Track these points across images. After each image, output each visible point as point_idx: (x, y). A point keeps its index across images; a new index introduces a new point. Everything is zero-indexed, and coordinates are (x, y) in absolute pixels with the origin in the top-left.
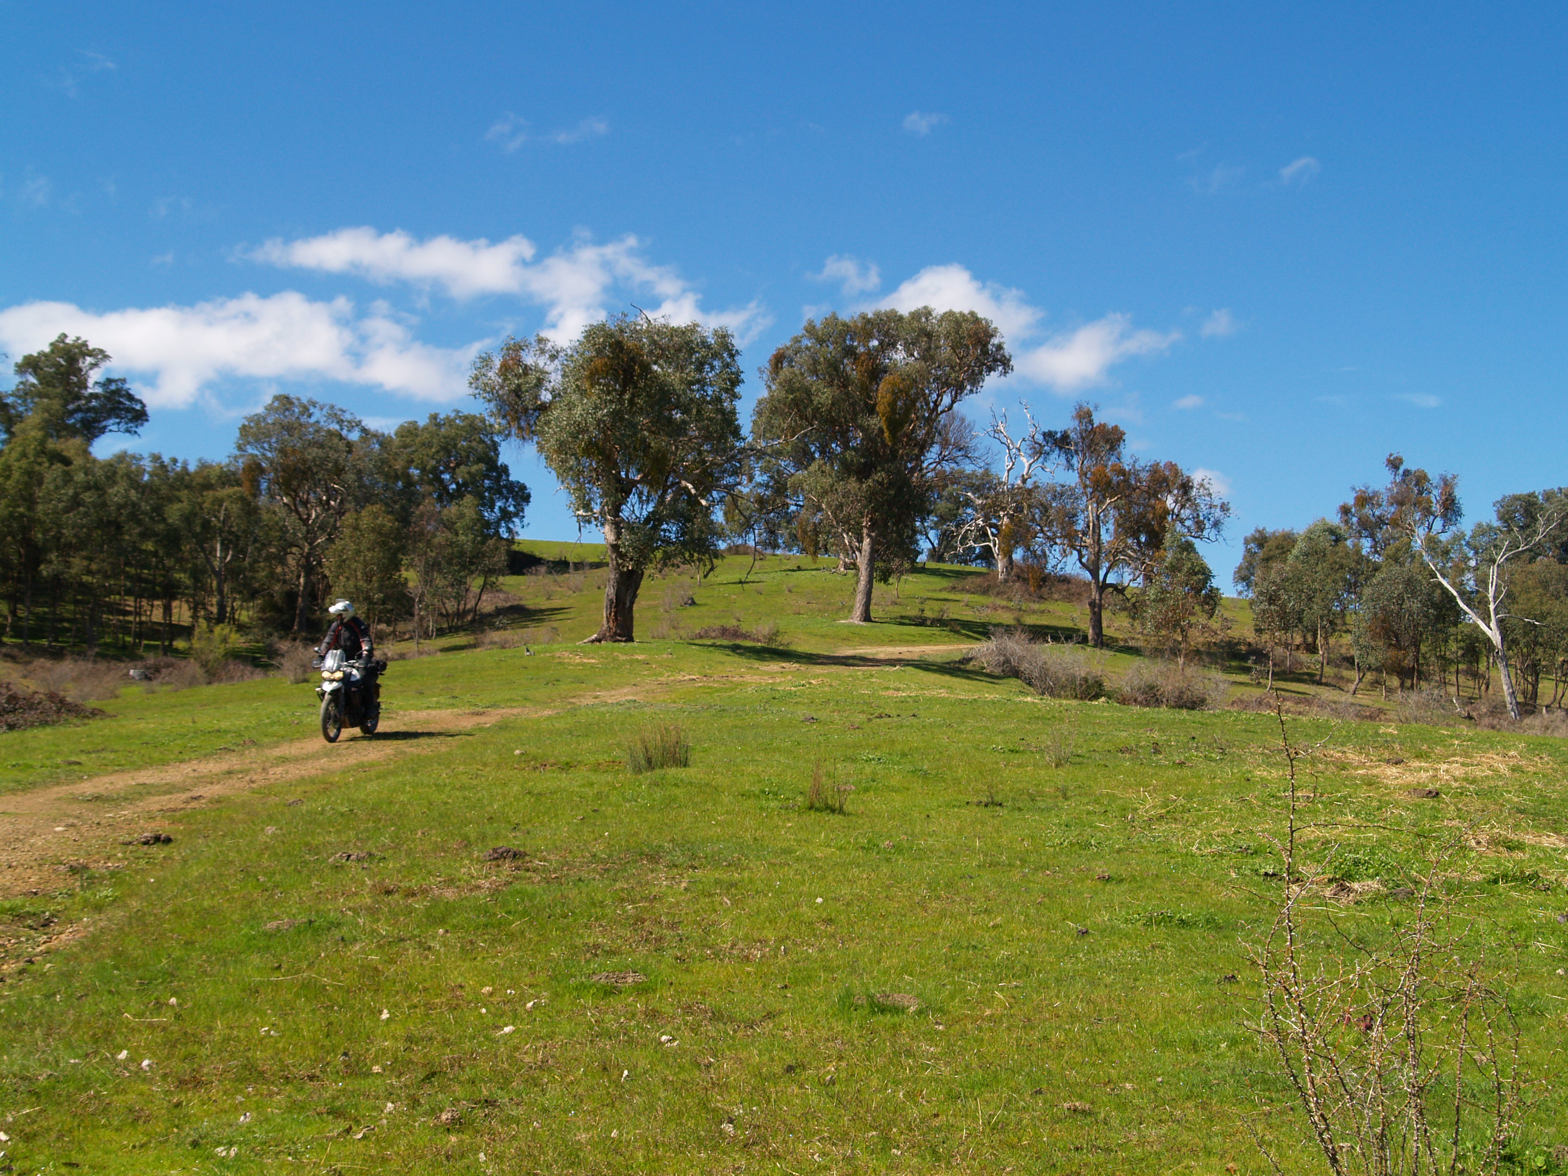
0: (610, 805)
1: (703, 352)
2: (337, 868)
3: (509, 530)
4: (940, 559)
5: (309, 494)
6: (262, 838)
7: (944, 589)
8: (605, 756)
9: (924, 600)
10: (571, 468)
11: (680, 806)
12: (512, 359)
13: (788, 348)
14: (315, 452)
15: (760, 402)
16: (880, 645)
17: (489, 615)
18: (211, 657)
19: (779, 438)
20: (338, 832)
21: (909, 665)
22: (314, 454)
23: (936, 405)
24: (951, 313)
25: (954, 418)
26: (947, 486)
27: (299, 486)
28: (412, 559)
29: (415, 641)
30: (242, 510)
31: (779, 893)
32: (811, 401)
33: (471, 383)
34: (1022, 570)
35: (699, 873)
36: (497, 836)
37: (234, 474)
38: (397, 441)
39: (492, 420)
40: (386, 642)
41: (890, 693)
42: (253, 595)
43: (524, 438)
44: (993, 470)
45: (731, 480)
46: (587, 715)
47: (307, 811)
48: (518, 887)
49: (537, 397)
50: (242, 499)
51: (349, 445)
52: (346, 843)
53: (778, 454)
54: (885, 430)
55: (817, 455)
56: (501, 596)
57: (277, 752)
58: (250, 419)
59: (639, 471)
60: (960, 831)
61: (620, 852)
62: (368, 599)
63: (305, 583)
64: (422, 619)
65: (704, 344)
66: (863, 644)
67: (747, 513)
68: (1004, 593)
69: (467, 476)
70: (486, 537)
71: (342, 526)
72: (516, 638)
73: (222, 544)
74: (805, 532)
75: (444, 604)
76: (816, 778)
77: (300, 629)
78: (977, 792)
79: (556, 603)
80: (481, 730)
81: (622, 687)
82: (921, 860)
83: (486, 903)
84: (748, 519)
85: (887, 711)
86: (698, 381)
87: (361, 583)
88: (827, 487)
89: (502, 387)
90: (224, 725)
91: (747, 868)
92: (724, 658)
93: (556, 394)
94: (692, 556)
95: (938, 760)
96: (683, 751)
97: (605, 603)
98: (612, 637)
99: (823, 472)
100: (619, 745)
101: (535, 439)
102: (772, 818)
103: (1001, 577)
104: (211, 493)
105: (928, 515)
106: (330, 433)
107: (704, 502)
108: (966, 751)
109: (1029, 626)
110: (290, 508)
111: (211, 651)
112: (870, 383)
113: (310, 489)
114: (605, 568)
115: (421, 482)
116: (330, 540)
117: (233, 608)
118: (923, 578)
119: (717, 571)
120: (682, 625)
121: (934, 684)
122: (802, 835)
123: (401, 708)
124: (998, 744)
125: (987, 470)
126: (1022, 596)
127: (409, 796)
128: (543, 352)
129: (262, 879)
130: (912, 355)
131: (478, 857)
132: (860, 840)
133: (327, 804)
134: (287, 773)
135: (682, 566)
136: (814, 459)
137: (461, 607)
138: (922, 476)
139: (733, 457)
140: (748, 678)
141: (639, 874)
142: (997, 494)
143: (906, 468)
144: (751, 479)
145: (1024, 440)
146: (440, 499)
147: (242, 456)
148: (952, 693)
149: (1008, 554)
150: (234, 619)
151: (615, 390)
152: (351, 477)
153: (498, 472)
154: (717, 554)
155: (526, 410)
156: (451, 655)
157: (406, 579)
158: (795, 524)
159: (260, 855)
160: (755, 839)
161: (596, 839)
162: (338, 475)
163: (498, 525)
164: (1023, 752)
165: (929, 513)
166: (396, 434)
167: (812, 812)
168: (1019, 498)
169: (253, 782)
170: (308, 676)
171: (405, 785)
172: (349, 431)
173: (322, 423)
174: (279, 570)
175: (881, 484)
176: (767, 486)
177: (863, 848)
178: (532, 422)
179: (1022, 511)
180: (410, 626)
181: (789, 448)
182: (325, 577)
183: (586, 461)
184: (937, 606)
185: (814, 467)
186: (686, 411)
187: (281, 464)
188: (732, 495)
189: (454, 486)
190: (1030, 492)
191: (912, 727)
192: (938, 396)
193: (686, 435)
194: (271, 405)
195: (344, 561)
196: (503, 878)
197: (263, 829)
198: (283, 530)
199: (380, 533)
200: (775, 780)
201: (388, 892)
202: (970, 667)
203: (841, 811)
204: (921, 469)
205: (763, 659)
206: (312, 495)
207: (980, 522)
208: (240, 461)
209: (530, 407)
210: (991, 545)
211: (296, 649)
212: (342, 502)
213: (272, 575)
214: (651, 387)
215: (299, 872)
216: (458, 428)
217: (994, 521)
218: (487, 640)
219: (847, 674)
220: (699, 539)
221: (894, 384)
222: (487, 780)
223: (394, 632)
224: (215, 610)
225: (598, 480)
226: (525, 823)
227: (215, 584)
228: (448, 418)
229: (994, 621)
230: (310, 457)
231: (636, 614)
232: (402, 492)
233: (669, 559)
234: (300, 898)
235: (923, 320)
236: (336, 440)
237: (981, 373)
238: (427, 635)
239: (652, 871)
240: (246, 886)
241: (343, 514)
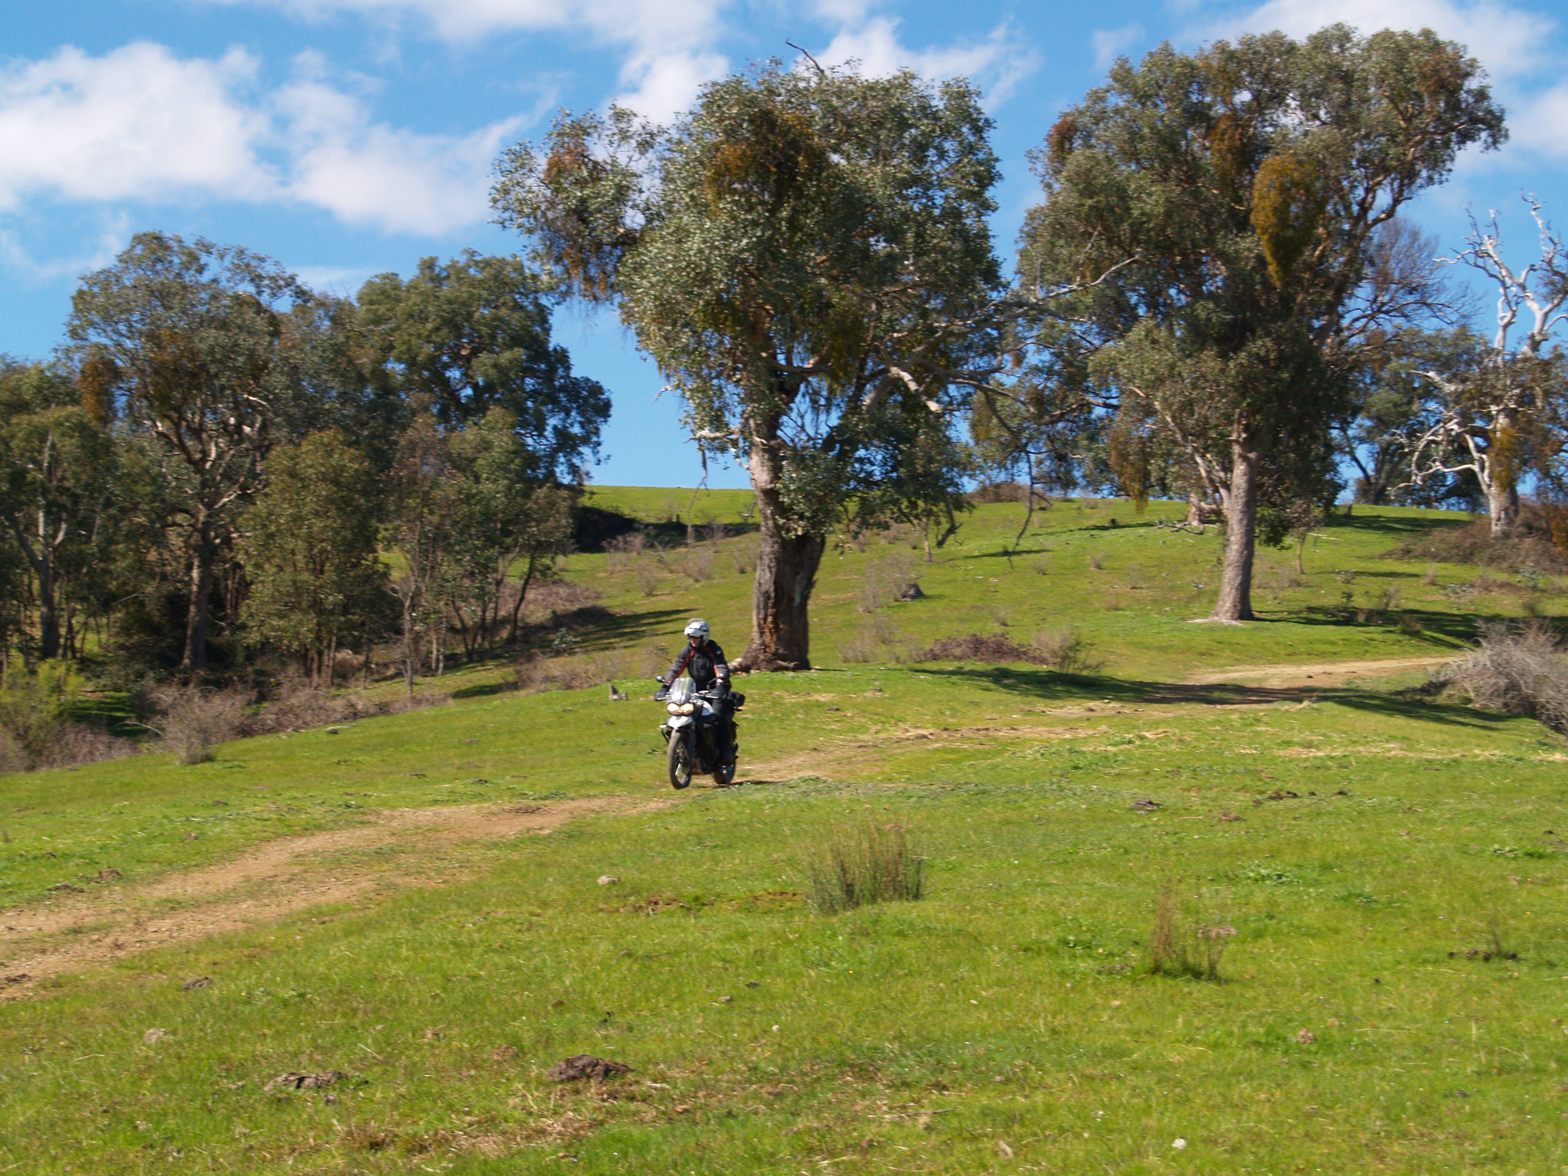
0: (779, 973)
1: (925, 125)
2: (280, 1102)
3: (574, 470)
4: (1380, 497)
5: (203, 415)
6: (140, 1051)
7: (1390, 554)
8: (767, 884)
9: (1352, 576)
10: (685, 350)
11: (910, 973)
12: (570, 152)
13: (1081, 113)
14: (211, 336)
15: (1032, 216)
16: (1271, 663)
17: (541, 627)
18: (34, 719)
19: (1069, 281)
20: (279, 1035)
21: (1326, 699)
22: (211, 341)
23: (1365, 207)
24: (1387, 36)
25: (1398, 233)
26: (1388, 360)
27: (185, 399)
28: (396, 529)
29: (407, 680)
30: (83, 447)
31: (1103, 1131)
32: (1128, 209)
33: (495, 201)
34: (1535, 514)
35: (951, 1096)
36: (572, 1036)
37: (65, 381)
38: (361, 312)
39: (536, 267)
40: (352, 682)
41: (1294, 751)
42: (107, 604)
43: (596, 298)
44: (1476, 327)
45: (982, 363)
46: (729, 807)
47: (221, 999)
48: (616, 1130)
49: (617, 221)
50: (82, 428)
51: (275, 322)
52: (296, 1055)
53: (1070, 310)
54: (1269, 258)
55: (1141, 311)
56: (563, 591)
57: (160, 892)
58: (92, 280)
59: (813, 351)
60: (1439, 1008)
61: (801, 1062)
62: (317, 605)
63: (202, 579)
64: (417, 638)
65: (925, 110)
66: (1238, 662)
67: (1014, 424)
68: (1503, 558)
69: (492, 372)
70: (532, 483)
71: (265, 471)
72: (592, 668)
73: (47, 514)
74: (1123, 456)
75: (457, 609)
76: (1164, 914)
77: (195, 664)
78: (1468, 934)
79: (663, 603)
80: (534, 840)
81: (791, 754)
82: (1368, 1063)
83: (557, 1161)
84: (1016, 434)
85: (1290, 786)
86: (915, 181)
87: (305, 576)
88: (1163, 371)
89: (552, 204)
90: (62, 844)
91: (1042, 1085)
92: (978, 695)
93: (652, 216)
94: (914, 506)
95: (1392, 876)
96: (912, 869)
97: (754, 599)
98: (769, 661)
99: (1154, 342)
100: (791, 862)
101: (617, 298)
102: (1083, 992)
103: (1496, 529)
104: (25, 418)
105: (1354, 415)
106: (239, 301)
107: (933, 406)
108: (1444, 858)
109: (1554, 619)
110: (169, 442)
111: (33, 708)
112: (1239, 172)
113: (205, 404)
114: (753, 535)
115: (408, 385)
116: (246, 498)
117: (70, 628)
118: (1349, 534)
119: (961, 532)
120: (898, 635)
121: (1376, 732)
122: (1143, 1022)
123: (385, 803)
124: (1503, 843)
125: (1464, 328)
126: (1537, 563)
127: (406, 965)
128: (625, 136)
129: (142, 1125)
130: (1316, 117)
131: (539, 1076)
132: (1251, 1028)
133: (258, 985)
134: (180, 928)
135: (895, 526)
136: (1136, 318)
137: (489, 615)
138: (1342, 343)
139: (986, 321)
140: (1025, 731)
141: (840, 1102)
142: (1484, 372)
143: (1311, 329)
144: (1019, 359)
145: (1532, 268)
146: (444, 415)
147: (79, 348)
148: (1411, 748)
149: (1509, 486)
150: (74, 650)
151: (762, 203)
152: (278, 380)
153: (548, 363)
154: (959, 502)
155: (598, 246)
156: (474, 704)
157: (387, 566)
158: (1105, 440)
159: (136, 1082)
160: (1054, 1032)
161: (756, 1038)
162: (256, 378)
163: (552, 460)
164: (1552, 857)
165: (1355, 413)
166: (359, 299)
167: (1158, 979)
168: (1525, 378)
169: (119, 947)
170: (212, 749)
171: (397, 944)
172: (274, 295)
173: (224, 284)
174: (153, 556)
175: (1264, 360)
176: (1050, 372)
177: (1257, 1043)
178: (610, 268)
179: (1532, 402)
180: (397, 652)
181: (1089, 300)
182: (238, 566)
183: (710, 335)
184: (1376, 586)
185: (1137, 332)
186: (894, 235)
187: (150, 361)
188: (985, 391)
189: (469, 391)
190: (1546, 366)
191: (1339, 814)
192: (1368, 190)
193: (896, 281)
194: (128, 252)
195: (271, 536)
196: (587, 1114)
197: (141, 1034)
198: (158, 481)
199: (336, 483)
200: (1086, 921)
201: (376, 1145)
202: (1441, 699)
203: (1213, 976)
204: (1339, 331)
205: (1054, 696)
206: (209, 416)
207: (1453, 426)
208: (77, 357)
209: (606, 239)
210: (1476, 468)
211: (189, 700)
212: (264, 427)
213: (141, 566)
214: (828, 195)
215: (210, 1111)
216: (472, 284)
217: (1479, 423)
218: (538, 674)
219: (1210, 718)
220: (926, 474)
221: (1281, 173)
222: (550, 933)
223: (367, 664)
224: (37, 633)
225: (736, 369)
226: (622, 1010)
227: (36, 585)
228: (454, 265)
229: (1486, 612)
230: (203, 346)
231: (813, 619)
232: (372, 407)
233: (872, 513)
234: (215, 1160)
235: (1335, 49)
236: (250, 314)
237: (1447, 144)
238: (427, 669)
239: (863, 1095)
240: (113, 1140)
241: (268, 448)
